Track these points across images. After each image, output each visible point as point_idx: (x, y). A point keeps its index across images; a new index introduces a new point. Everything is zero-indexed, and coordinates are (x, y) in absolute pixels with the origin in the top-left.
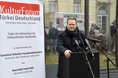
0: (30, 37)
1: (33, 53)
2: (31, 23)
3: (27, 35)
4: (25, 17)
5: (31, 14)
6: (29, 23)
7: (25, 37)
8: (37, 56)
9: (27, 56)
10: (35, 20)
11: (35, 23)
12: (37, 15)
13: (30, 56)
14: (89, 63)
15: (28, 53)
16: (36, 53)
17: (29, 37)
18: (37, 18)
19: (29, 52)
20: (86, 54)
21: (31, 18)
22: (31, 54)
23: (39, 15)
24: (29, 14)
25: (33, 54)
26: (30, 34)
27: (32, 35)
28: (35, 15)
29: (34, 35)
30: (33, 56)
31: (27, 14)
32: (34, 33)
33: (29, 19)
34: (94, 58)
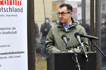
0: (9, 33)
1: (12, 53)
2: (10, 16)
3: (5, 31)
4: (2, 8)
5: (11, 4)
6: (8, 16)
7: (2, 33)
8: (17, 57)
9: (5, 58)
10: (16, 11)
11: (16, 16)
12: (18, 5)
13: (8, 57)
14: (79, 66)
15: (6, 53)
16: (16, 53)
17: (7, 33)
18: (18, 9)
19: (8, 52)
20: (76, 55)
21: (11, 9)
22: (10, 55)
23: (21, 5)
24: (8, 4)
25: (13, 55)
26: (9, 29)
27: (11, 31)
28: (16, 5)
29: (14, 31)
30: (11, 57)
31: (5, 4)
32: (14, 28)
33: (8, 10)
34: (88, 60)
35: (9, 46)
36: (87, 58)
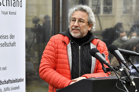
1: (9, 81)
2: (7, 13)
6: (4, 13)
16: (14, 81)
17: (3, 45)
19: (3, 80)
25: (10, 85)
26: (5, 37)
27: (8, 41)
29: (12, 41)
30: (7, 89)
34: (136, 90)
35: (5, 69)
36: (134, 86)
